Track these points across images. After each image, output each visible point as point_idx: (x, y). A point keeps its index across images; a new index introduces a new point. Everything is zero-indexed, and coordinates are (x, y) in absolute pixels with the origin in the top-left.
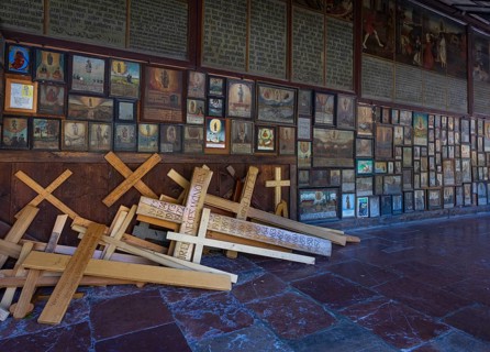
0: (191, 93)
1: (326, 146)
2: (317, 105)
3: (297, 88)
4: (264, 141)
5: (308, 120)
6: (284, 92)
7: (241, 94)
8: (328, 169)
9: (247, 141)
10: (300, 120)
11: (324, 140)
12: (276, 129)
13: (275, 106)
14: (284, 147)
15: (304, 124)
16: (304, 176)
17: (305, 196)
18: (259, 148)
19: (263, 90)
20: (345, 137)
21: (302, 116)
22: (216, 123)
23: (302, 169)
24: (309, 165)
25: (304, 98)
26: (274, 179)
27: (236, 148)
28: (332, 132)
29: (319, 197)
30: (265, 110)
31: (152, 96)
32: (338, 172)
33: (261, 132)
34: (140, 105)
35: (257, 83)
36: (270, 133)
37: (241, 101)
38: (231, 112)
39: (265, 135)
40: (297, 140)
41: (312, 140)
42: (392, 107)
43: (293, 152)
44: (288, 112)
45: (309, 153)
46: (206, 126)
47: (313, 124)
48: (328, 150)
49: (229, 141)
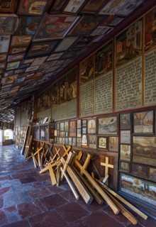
1: (146, 149)
4: (102, 143)
5: (129, 132)
6: (111, 118)
7: (92, 124)
8: (147, 167)
9: (94, 143)
10: (122, 132)
11: (143, 145)
12: (108, 138)
13: (106, 127)
14: (112, 147)
15: (125, 136)
16: (125, 166)
17: (124, 177)
18: (100, 146)
19: (100, 120)
21: (123, 130)
22: (84, 136)
23: (124, 161)
24: (129, 160)
25: (125, 119)
26: (105, 162)
27: (91, 146)
28: (153, 139)
29: (137, 183)
30: (101, 129)
33: (100, 139)
36: (104, 140)
37: (92, 127)
38: (89, 132)
39: (102, 141)
40: (120, 144)
41: (132, 144)
43: (117, 150)
44: (113, 129)
45: (129, 152)
47: (133, 134)
48: (148, 153)
49: (88, 143)
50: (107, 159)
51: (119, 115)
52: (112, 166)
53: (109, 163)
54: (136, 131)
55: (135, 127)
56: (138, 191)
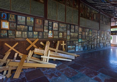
0: (45, 25)
1: (73, 36)
2: (71, 28)
3: (67, 24)
4: (60, 35)
5: (69, 31)
6: (65, 25)
7: (56, 25)
8: (73, 41)
9: (57, 35)
10: (68, 31)
12: (63, 33)
13: (63, 28)
14: (65, 37)
16: (68, 43)
17: (69, 47)
18: (60, 37)
19: (60, 24)
20: (76, 34)
21: (68, 30)
22: (50, 31)
24: (69, 40)
25: (69, 26)
26: (62, 43)
28: (74, 33)
29: (71, 47)
30: (61, 29)
31: (36, 25)
32: (75, 42)
33: (60, 33)
34: (34, 27)
35: (59, 23)
37: (56, 27)
38: (54, 29)
39: (61, 34)
40: (67, 35)
41: (70, 35)
42: (85, 28)
43: (66, 38)
44: (65, 29)
45: (69, 38)
46: (48, 32)
47: (70, 32)
49: (53, 36)
50: (63, 42)
52: (65, 44)
55: (71, 29)
56: (71, 49)
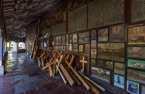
1: (104, 51)
4: (81, 49)
5: (95, 41)
7: (75, 37)
8: (105, 61)
9: (76, 49)
10: (92, 41)
11: (103, 48)
12: (84, 45)
13: (83, 38)
14: (86, 51)
15: (94, 43)
16: (93, 61)
18: (79, 50)
19: (80, 34)
23: (93, 59)
24: (96, 57)
25: (94, 33)
27: (75, 50)
28: (108, 44)
29: (100, 71)
30: (80, 40)
33: (80, 46)
34: (61, 43)
35: (78, 33)
36: (82, 46)
37: (75, 39)
38: (73, 42)
39: (81, 47)
40: (91, 48)
41: (97, 48)
43: (89, 52)
44: (87, 39)
45: (96, 53)
47: (98, 42)
48: (106, 52)
50: (83, 58)
51: (90, 31)
52: (86, 62)
53: (85, 60)
54: (99, 40)
55: (99, 38)
56: (100, 75)
